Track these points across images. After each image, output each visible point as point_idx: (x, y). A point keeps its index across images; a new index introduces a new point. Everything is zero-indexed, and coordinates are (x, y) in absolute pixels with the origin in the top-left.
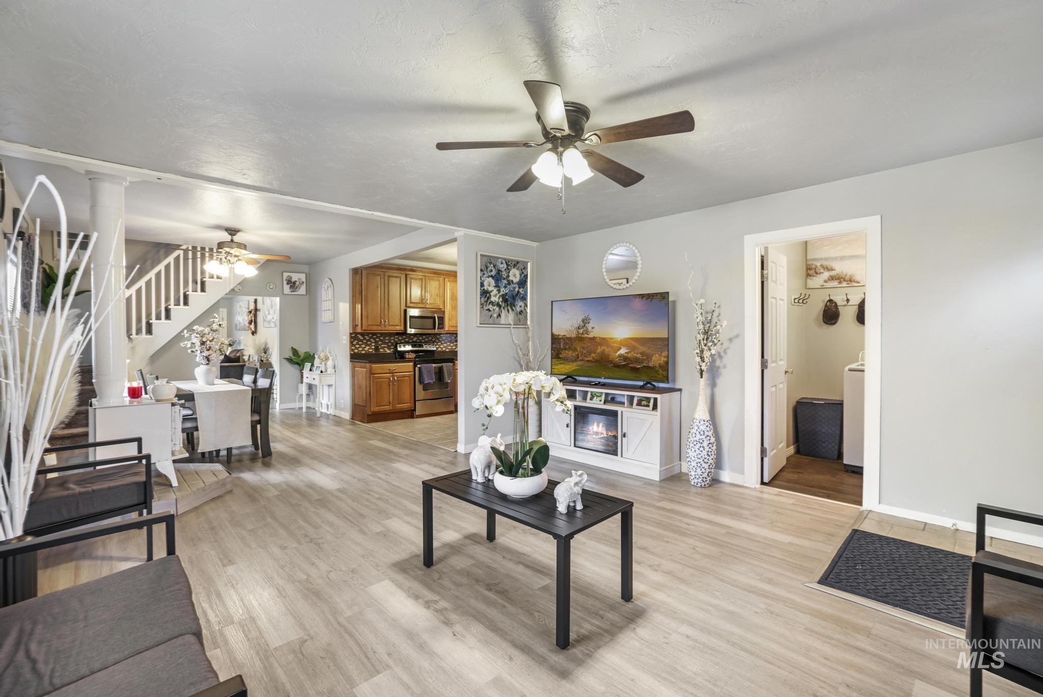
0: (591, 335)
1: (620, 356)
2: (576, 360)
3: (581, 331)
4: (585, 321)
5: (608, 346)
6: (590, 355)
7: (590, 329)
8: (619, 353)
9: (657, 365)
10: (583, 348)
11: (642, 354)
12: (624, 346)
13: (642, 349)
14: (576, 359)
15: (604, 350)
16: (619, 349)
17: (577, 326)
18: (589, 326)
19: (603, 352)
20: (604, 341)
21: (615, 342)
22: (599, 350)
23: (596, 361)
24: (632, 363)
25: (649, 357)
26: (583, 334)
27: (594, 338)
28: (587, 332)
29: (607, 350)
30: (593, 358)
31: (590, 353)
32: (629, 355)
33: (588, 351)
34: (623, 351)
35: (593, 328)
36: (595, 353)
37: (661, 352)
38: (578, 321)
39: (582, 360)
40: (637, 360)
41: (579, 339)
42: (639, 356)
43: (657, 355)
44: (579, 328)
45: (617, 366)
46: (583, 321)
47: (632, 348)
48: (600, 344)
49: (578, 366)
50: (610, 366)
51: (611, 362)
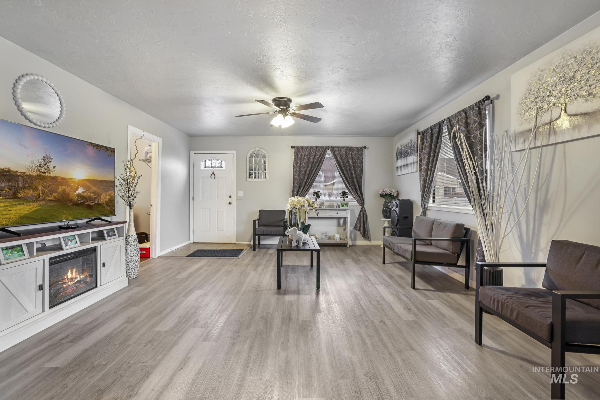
0: (53, 175)
1: (78, 195)
2: (37, 200)
3: (42, 169)
4: (47, 160)
5: (68, 186)
6: (52, 194)
7: (51, 168)
8: (77, 192)
9: (104, 202)
10: (45, 187)
11: (94, 193)
12: (81, 186)
13: (94, 189)
14: (38, 198)
15: (65, 189)
16: (78, 189)
17: (38, 164)
18: (51, 165)
19: (64, 192)
20: (65, 181)
21: (74, 182)
22: (60, 190)
23: (58, 200)
24: (87, 202)
25: (99, 196)
26: (44, 172)
27: (55, 178)
28: (48, 171)
29: (67, 189)
30: (55, 197)
31: (51, 192)
32: (85, 194)
33: (49, 191)
34: (80, 191)
35: (54, 167)
36: (56, 192)
37: (107, 192)
38: (38, 158)
39: (44, 200)
40: (91, 199)
41: (41, 177)
42: (92, 195)
43: (104, 194)
44: (40, 166)
45: (76, 204)
46: (44, 159)
47: (87, 189)
48: (62, 184)
49: (40, 206)
50: (70, 204)
51: (71, 201)
